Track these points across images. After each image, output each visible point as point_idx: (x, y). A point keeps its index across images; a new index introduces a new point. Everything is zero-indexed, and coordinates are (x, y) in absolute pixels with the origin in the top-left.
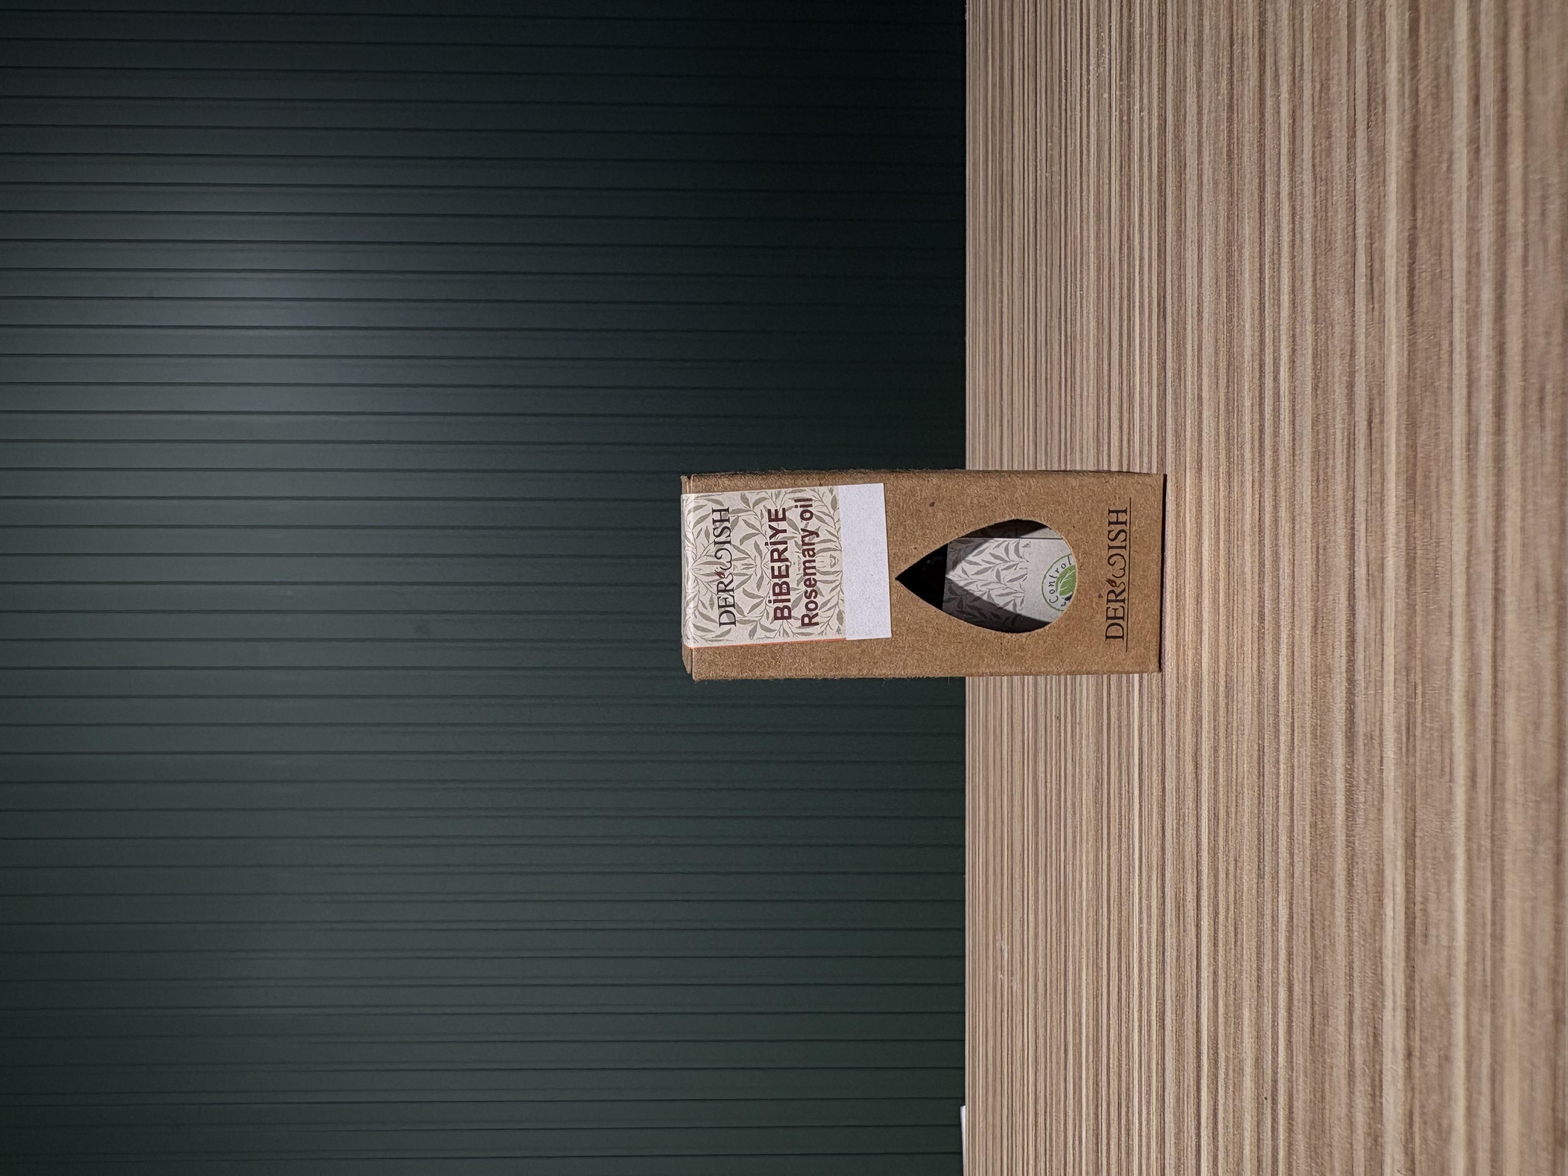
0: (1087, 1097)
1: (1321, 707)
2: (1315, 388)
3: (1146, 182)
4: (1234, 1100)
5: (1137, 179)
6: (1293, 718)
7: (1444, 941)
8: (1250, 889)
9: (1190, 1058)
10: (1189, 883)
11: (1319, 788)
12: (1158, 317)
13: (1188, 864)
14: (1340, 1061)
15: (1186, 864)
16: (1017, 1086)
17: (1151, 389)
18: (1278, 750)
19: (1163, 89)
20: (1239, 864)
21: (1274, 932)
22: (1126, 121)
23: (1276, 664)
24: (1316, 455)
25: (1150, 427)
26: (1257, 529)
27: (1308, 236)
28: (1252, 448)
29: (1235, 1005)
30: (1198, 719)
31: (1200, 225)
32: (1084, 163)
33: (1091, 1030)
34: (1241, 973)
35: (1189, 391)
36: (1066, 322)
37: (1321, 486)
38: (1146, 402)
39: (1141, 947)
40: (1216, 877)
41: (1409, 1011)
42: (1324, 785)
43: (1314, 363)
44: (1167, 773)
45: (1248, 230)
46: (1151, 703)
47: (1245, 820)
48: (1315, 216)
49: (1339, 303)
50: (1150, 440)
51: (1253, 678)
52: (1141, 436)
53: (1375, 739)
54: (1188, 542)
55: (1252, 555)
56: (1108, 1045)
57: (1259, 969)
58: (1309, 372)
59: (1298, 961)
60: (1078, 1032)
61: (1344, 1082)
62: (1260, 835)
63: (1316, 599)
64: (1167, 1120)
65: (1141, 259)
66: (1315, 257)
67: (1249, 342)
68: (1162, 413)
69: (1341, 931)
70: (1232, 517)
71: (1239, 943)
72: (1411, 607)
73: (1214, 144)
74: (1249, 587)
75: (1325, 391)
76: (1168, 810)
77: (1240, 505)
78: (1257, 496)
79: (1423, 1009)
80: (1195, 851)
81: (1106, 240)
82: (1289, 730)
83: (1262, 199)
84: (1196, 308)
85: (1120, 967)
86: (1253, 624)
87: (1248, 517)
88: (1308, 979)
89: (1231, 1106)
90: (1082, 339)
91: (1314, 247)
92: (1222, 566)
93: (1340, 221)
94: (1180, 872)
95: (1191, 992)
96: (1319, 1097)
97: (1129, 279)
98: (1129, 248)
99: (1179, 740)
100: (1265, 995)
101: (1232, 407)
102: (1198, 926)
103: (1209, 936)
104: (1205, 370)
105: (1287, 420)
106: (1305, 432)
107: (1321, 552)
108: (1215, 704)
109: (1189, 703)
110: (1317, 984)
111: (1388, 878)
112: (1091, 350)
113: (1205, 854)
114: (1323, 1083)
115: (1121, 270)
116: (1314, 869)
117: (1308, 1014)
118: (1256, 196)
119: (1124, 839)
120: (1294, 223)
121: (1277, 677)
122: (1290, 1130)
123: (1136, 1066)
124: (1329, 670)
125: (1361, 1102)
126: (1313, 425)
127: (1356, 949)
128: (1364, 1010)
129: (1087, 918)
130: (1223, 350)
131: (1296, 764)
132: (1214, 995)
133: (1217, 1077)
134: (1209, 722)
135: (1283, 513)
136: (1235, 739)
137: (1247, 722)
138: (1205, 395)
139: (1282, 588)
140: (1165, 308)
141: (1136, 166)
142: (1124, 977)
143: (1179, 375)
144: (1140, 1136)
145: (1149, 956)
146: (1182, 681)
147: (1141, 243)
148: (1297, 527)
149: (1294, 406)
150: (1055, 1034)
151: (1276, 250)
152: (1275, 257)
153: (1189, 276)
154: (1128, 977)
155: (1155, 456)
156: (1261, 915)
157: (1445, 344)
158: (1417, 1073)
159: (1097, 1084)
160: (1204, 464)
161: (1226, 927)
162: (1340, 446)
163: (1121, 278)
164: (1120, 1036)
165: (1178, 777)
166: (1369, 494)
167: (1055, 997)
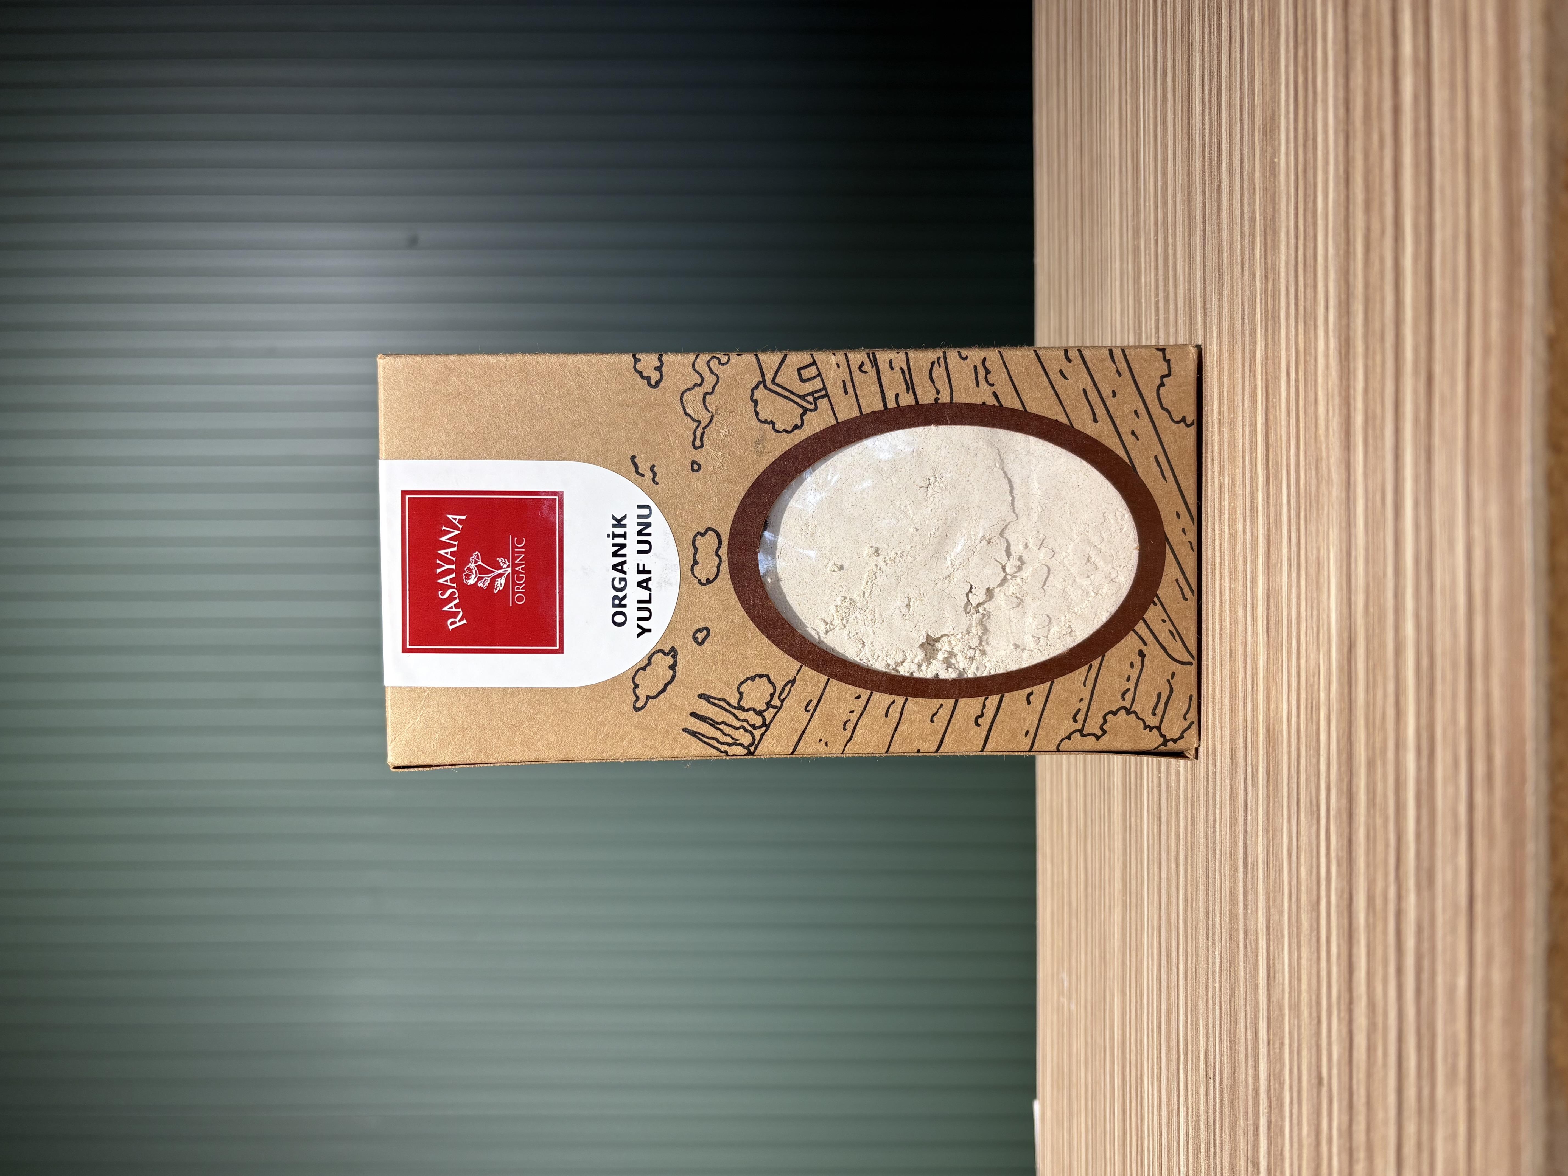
0: (1118, 1084)
1: (1233, 843)
4: (1196, 1076)
6: (1221, 846)
7: (1281, 981)
8: (1202, 947)
9: (1174, 1052)
10: (1173, 940)
13: (1173, 927)
14: (1242, 1048)
16: (1074, 1081)
18: (1215, 863)
20: (1197, 930)
21: (1214, 972)
23: (1214, 812)
29: (1196, 1017)
34: (1198, 998)
37: (1233, 714)
39: (1148, 980)
40: (1186, 937)
41: (1269, 1018)
42: (1235, 889)
44: (1162, 867)
46: (1154, 819)
47: (1200, 904)
51: (1203, 818)
53: (1255, 866)
56: (1130, 1047)
57: (1207, 995)
59: (1224, 991)
60: (1112, 1039)
61: (1244, 1060)
62: (1207, 913)
64: (1162, 1094)
69: (1242, 974)
71: (1197, 979)
72: (1268, 796)
76: (1163, 891)
79: (1274, 1018)
80: (1176, 920)
82: (1220, 853)
85: (1136, 993)
93: (1240, 565)
94: (1169, 932)
95: (1174, 1009)
96: (1233, 1070)
99: (1168, 847)
100: (1210, 1011)
103: (1183, 974)
107: (1233, 752)
108: (1186, 829)
110: (1232, 1005)
111: (1260, 946)
113: (1181, 922)
114: (1235, 1061)
116: (1231, 936)
117: (1228, 1022)
119: (1139, 908)
121: (1214, 821)
122: (1221, 1092)
124: (1237, 822)
125: (1251, 1072)
127: (1248, 985)
128: (1251, 1018)
129: (1118, 960)
131: (1223, 874)
132: (1186, 1011)
133: (1187, 1063)
135: (1217, 723)
137: (1201, 843)
142: (1139, 1000)
144: (1148, 1106)
145: (1153, 987)
146: (1169, 809)
156: (1207, 962)
158: (1272, 1053)
162: (1240, 694)
164: (1137, 1040)
165: (1168, 871)
167: (1098, 1014)
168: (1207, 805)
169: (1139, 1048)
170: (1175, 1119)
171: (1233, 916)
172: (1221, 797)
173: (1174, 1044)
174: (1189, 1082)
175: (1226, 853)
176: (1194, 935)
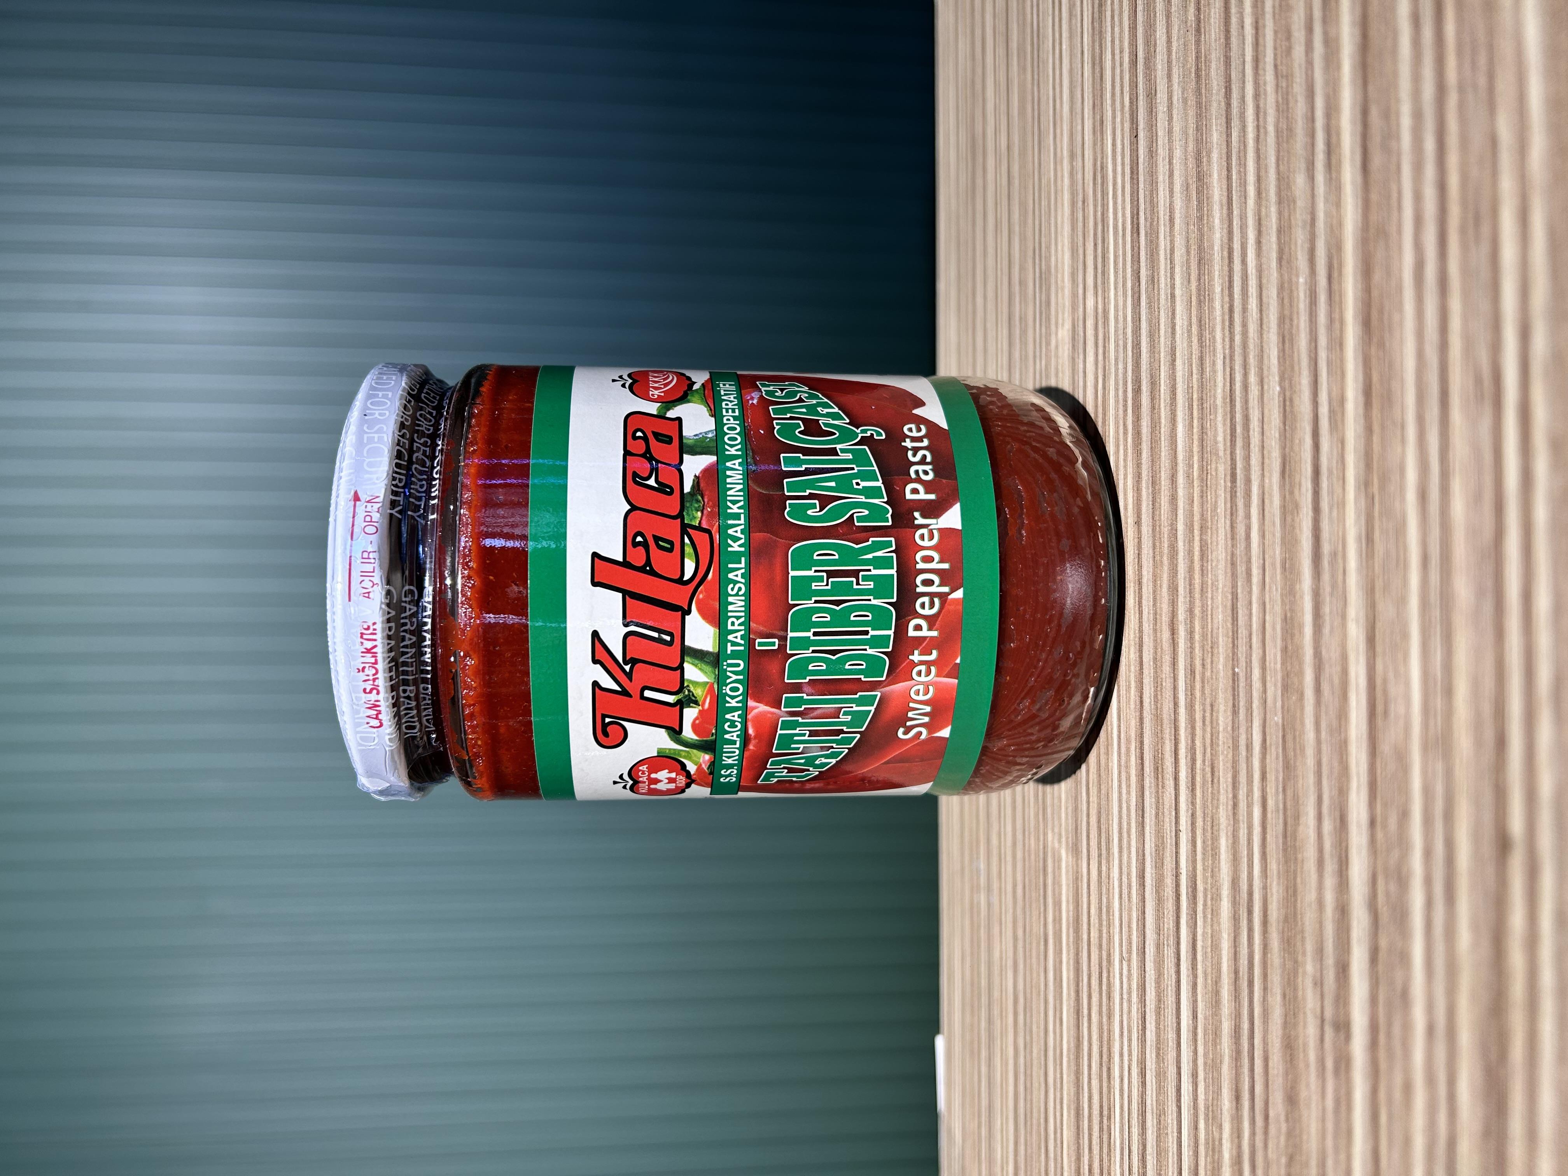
0: (1068, 978)
1: (1290, 542)
2: (1280, 259)
3: (1118, 114)
4: (1212, 926)
5: (1109, 113)
6: (1264, 560)
10: (1167, 742)
11: (1289, 615)
12: (1132, 233)
14: (1310, 853)
15: (1164, 726)
16: (996, 994)
17: (1125, 301)
18: (1250, 592)
19: (1133, 28)
20: (1215, 709)
22: (1098, 63)
23: (1248, 516)
24: (1282, 320)
25: (1125, 333)
26: (1228, 400)
27: (1271, 129)
28: (1223, 329)
29: (1212, 839)
30: (1173, 589)
31: (1170, 141)
32: (1058, 111)
33: (1071, 913)
34: (1217, 808)
35: (1162, 292)
36: (1040, 260)
37: (1287, 345)
38: (1121, 313)
39: (1120, 818)
40: (1193, 728)
43: (1279, 238)
44: (1145, 648)
45: (1216, 137)
48: (1278, 110)
49: (1300, 180)
50: (1125, 347)
51: (1226, 535)
52: (1117, 345)
53: (1339, 555)
54: (1163, 430)
55: (1224, 425)
56: (1089, 921)
57: (1235, 797)
58: (1275, 246)
59: (1271, 777)
60: (1058, 920)
63: (1283, 448)
64: (1147, 969)
65: (1115, 184)
66: (1278, 144)
67: (1218, 236)
68: (1137, 319)
70: (1204, 398)
71: (1215, 781)
72: (1369, 429)
73: (1183, 67)
74: (1221, 453)
75: (1289, 262)
76: (1146, 681)
77: (1212, 382)
78: (1228, 370)
80: (1172, 711)
81: (1080, 176)
82: (1261, 571)
83: (1228, 105)
84: (1167, 218)
85: (1099, 843)
86: (1225, 487)
87: (1219, 391)
88: (1281, 789)
89: (1210, 931)
90: (1057, 271)
91: (1277, 137)
92: (1196, 443)
93: (1300, 108)
95: (1170, 841)
96: (1292, 893)
97: (1103, 205)
98: (1103, 177)
99: (1155, 614)
100: (1241, 818)
101: (1203, 296)
102: (1176, 779)
103: (1187, 783)
104: (1177, 269)
105: (1255, 295)
106: (1272, 301)
107: (1288, 403)
108: (1191, 570)
109: (1165, 576)
110: (1289, 793)
111: (1352, 674)
112: (1066, 280)
113: (1182, 710)
114: (1295, 878)
115: (1095, 200)
116: (1286, 688)
117: (1281, 821)
118: (1223, 104)
120: (1258, 120)
121: (1248, 528)
123: (1117, 930)
124: (1297, 506)
125: (1330, 882)
126: (1278, 293)
127: (1324, 747)
128: (1331, 798)
129: (1067, 808)
130: (1194, 248)
131: (1267, 600)
132: (1192, 836)
133: (1195, 912)
134: (1185, 587)
135: (1253, 379)
136: (1210, 596)
137: (1221, 577)
138: (1178, 292)
139: (1252, 446)
140: (1138, 224)
141: (1109, 102)
142: (1104, 852)
143: (1153, 280)
145: (1129, 824)
146: (1158, 558)
147: (1115, 171)
148: (1266, 387)
149: (1260, 281)
150: (1034, 931)
151: (1242, 148)
152: (1242, 154)
153: (1161, 189)
154: (1108, 850)
155: (1130, 360)
156: (1235, 747)
157: (1395, 195)
158: (1380, 837)
159: (1077, 962)
160: (1178, 354)
161: (1204, 770)
162: (1302, 305)
163: (1095, 206)
164: (1100, 909)
165: (1156, 648)
166: (1330, 340)
167: (1033, 894)
168: (1233, 513)
169: (1104, 917)
170: (1170, 1000)
171: (1290, 653)
172: (1262, 486)
173: (1169, 891)
174: (1199, 937)
175: (1273, 564)
176: (1208, 719)
